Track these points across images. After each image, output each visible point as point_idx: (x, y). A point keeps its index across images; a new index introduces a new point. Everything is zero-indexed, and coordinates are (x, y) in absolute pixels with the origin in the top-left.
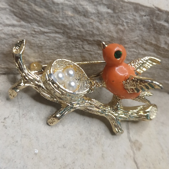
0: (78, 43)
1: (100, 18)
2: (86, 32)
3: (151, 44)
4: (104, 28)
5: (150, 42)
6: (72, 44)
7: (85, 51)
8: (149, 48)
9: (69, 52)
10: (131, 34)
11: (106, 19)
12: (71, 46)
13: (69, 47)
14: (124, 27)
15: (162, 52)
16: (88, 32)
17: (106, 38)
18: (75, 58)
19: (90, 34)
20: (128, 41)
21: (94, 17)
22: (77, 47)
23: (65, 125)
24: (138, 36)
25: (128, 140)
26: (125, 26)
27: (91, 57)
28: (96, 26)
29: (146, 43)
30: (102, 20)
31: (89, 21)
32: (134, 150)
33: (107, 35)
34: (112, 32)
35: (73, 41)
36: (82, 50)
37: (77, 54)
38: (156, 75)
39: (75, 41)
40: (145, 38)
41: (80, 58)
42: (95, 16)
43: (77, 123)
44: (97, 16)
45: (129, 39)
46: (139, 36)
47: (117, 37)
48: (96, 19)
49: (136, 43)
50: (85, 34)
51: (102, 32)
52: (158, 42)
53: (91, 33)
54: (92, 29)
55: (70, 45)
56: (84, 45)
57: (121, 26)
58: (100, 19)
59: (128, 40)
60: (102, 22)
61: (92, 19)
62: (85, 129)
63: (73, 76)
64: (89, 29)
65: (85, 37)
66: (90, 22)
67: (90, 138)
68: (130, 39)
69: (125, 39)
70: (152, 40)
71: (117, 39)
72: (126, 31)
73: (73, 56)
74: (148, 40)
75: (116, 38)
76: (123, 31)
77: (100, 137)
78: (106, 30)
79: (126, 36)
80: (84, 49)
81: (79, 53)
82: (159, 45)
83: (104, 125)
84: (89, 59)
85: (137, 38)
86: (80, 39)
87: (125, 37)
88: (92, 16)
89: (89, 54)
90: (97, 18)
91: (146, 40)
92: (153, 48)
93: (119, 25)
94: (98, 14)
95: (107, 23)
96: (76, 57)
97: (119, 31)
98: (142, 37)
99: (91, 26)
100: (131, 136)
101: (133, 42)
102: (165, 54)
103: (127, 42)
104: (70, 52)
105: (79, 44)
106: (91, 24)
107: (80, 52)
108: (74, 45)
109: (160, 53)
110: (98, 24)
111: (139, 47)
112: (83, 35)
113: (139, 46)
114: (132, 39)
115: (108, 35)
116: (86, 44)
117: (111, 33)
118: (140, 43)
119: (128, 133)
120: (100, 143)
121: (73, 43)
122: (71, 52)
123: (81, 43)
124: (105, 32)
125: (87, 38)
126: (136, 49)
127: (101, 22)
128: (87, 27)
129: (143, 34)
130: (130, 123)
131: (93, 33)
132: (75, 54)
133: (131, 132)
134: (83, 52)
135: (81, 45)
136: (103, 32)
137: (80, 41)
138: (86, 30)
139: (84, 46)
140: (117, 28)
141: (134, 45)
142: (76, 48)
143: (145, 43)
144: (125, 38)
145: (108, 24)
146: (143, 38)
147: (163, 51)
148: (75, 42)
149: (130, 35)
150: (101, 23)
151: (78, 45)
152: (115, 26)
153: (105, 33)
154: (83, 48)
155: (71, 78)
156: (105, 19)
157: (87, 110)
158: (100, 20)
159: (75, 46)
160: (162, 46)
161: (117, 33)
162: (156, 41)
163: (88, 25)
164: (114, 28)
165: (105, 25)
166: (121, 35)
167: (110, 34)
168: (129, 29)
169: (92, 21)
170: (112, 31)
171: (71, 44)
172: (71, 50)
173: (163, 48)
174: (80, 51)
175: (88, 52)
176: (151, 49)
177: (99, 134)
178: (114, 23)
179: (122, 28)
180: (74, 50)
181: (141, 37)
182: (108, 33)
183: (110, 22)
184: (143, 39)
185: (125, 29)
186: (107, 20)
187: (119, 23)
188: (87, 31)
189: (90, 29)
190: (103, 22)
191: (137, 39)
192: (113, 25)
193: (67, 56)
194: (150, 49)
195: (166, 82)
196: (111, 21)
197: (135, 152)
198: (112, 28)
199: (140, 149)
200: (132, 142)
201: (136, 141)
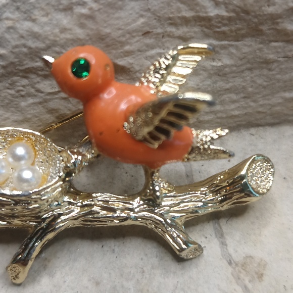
0: (18, 84)
1: (24, 10)
2: (12, 52)
3: (186, 21)
4: (47, 28)
5: (179, 17)
6: (9, 91)
7: (48, 97)
8: (188, 32)
9: (16, 113)
10: (117, 15)
11: (37, 5)
12: (9, 97)
13: (7, 101)
14: (88, 7)
15: (224, 29)
16: (16, 50)
17: (68, 49)
18: (36, 119)
19: (26, 54)
20: (124, 36)
21: (10, 12)
22: (23, 93)
23: (55, 273)
24: (142, 16)
25: (225, 263)
26: (89, 3)
27: (70, 105)
28: (27, 31)
29: (173, 22)
30: (32, 13)
31: (4, 26)
32: (247, 282)
33: (65, 40)
34: (70, 30)
35: (7, 85)
36: (41, 97)
37: (35, 109)
38: (250, 89)
39: (9, 81)
40: (162, 13)
41: (49, 115)
42: (12, 10)
43: (86, 259)
44: (14, 8)
45: (119, 29)
46: (144, 13)
47: (88, 35)
48: (17, 15)
49: (148, 33)
50: (16, 58)
51: (49, 40)
52: (198, 8)
53: (25, 50)
54: (23, 41)
55: (5, 96)
56: (35, 83)
57: (79, 7)
58: (25, 13)
59: (120, 32)
60: (34, 17)
61: (7, 19)
62: (106, 268)
63: (27, 157)
64: (14, 43)
65: (20, 65)
66: (9, 28)
67: (123, 286)
68: (123, 27)
69: (110, 33)
70: (179, 11)
71: (90, 39)
72: (97, 13)
73: (29, 116)
74: (172, 13)
75: (88, 38)
76: (91, 17)
77: (148, 276)
78: (54, 31)
79: (105, 25)
80: (42, 92)
81: (40, 106)
82: (205, 15)
83: (155, 244)
84: (69, 110)
85: (142, 20)
86: (15, 74)
87: (106, 27)
88: (5, 12)
89: (63, 101)
90: (17, 13)
91: (167, 16)
92: (196, 29)
93: (75, 7)
94: (15, 4)
95: (47, 15)
96: (37, 117)
97: (83, 20)
98: (154, 13)
99: (16, 36)
100: (231, 250)
101: (140, 34)
102: (233, 28)
103: (123, 39)
104: (18, 111)
105: (24, 86)
106: (11, 30)
107: (40, 103)
108: (12, 92)
109: (218, 32)
110: (27, 25)
111: (164, 40)
112: (12, 63)
113: (163, 36)
114: (129, 28)
115: (67, 39)
116: (38, 79)
117: (70, 32)
118: (159, 30)
119: (224, 244)
120: (148, 291)
121: (9, 89)
122: (19, 109)
123: (25, 82)
124: (56, 36)
125: (27, 66)
126: (160, 47)
127: (31, 17)
128: (9, 42)
129: (149, 7)
130: (223, 222)
131: (30, 48)
132: (32, 112)
133: (229, 240)
134: (46, 101)
135: (28, 85)
136: (52, 38)
137: (19, 78)
138: (10, 47)
139: (37, 86)
140: (75, 16)
141: (148, 41)
142: (23, 96)
143: (171, 24)
144: (108, 31)
145: (50, 16)
146: (158, 15)
147: (225, 25)
148: (10, 84)
149: (118, 19)
150: (34, 21)
151: (21, 88)
152: (69, 12)
153: (58, 39)
154: (38, 91)
155: (23, 162)
156: (35, 7)
157: (89, 223)
158: (26, 15)
159: (17, 94)
160: (212, 14)
161: (82, 26)
162: (191, 10)
163: (7, 36)
164: (69, 17)
165: (45, 19)
166: (93, 27)
167: (69, 36)
168: (101, 7)
169: (9, 23)
170: (69, 26)
171: (7, 94)
172: (16, 104)
173: (218, 16)
174: (37, 100)
175: (57, 96)
176: (195, 32)
177: (145, 269)
178: (61, 7)
179: (84, 11)
180: (23, 104)
181: (149, 14)
182: (63, 36)
183: (53, 10)
184: (159, 17)
185: (91, 9)
186: (43, 9)
187: (72, 3)
188: (14, 51)
189: (18, 43)
190: (35, 15)
191: (143, 23)
192: (63, 14)
193: (16, 121)
194: (193, 34)
195: (288, 95)
196: (53, 6)
197: (250, 286)
198: (65, 20)
199: (262, 275)
200: (237, 265)
201: (248, 260)
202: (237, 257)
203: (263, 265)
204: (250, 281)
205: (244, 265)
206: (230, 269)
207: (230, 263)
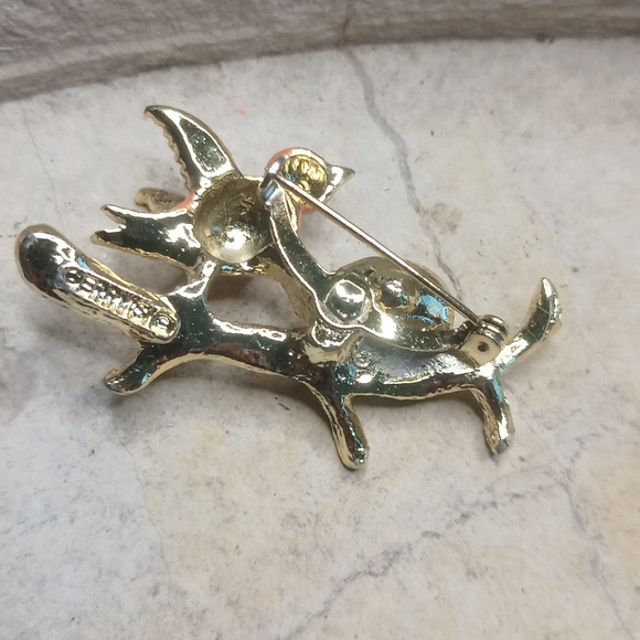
32: (437, 233)
100: (419, 195)
119: (411, 188)
197: (440, 238)
199: (455, 226)
200: (426, 213)
201: (440, 208)
202: (427, 204)
203: (457, 214)
204: (441, 233)
205: (434, 214)
206: (417, 218)
207: (418, 210)
